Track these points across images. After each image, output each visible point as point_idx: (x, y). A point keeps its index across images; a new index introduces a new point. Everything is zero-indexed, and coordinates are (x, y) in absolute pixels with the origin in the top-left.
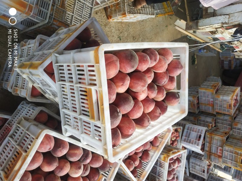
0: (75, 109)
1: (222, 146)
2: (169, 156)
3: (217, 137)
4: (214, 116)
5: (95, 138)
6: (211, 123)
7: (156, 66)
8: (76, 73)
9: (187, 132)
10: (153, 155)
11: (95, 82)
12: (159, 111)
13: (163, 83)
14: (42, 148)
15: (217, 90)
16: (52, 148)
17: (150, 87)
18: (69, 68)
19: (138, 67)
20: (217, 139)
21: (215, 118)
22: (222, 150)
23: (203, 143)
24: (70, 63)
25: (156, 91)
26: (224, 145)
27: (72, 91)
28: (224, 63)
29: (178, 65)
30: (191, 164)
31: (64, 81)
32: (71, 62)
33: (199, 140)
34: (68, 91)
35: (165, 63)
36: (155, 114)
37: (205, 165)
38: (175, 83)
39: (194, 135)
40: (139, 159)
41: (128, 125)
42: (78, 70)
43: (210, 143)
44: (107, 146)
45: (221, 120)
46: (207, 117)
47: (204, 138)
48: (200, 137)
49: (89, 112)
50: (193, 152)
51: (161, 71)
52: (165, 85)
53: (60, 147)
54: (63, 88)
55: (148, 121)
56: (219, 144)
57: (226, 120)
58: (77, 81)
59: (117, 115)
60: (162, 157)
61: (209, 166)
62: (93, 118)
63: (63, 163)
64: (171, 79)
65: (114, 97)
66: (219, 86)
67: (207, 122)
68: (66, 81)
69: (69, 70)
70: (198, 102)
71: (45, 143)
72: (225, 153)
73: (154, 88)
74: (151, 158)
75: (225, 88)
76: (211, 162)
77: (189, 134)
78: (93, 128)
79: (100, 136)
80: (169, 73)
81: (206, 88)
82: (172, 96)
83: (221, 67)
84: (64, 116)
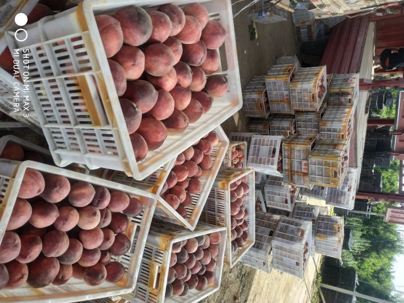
0: (65, 119)
1: (307, 159)
2: (228, 181)
3: (298, 147)
4: (293, 118)
5: (107, 154)
6: (288, 128)
7: (183, 33)
8: (54, 58)
9: (255, 147)
10: (205, 183)
11: (89, 65)
12: (199, 105)
13: (199, 61)
14: (25, 191)
15: (293, 76)
16: (43, 190)
17: (180, 68)
18: (40, 52)
19: (153, 34)
20: (299, 148)
21: (294, 120)
22: (307, 165)
23: (279, 159)
24: (40, 41)
25: (191, 75)
26: (310, 156)
27: (55, 90)
28: (300, 31)
29: (218, 30)
30: (266, 195)
31: (38, 76)
32: (42, 39)
33: (273, 156)
34: (46, 91)
35: (197, 26)
36: (195, 110)
37: (286, 192)
38: (217, 60)
39: (265, 150)
40: (185, 192)
41: (155, 128)
42: (57, 52)
43: (290, 157)
44: (127, 159)
45: (303, 121)
46: (283, 120)
47: (281, 152)
48: (274, 152)
49: (89, 116)
50: (268, 176)
51: (193, 40)
52: (203, 64)
53: (55, 186)
54: (38, 89)
55: (185, 120)
56: (302, 156)
57: (310, 121)
58: (58, 70)
59: (133, 111)
60: (220, 184)
61: (293, 192)
62: (97, 123)
63: (67, 211)
64: (211, 54)
65: (124, 85)
66: (295, 69)
67: (284, 128)
68: (41, 75)
69: (41, 55)
70: (266, 100)
71: (28, 183)
72: (313, 167)
73: (187, 69)
74: (204, 187)
75: (305, 71)
76: (294, 185)
77: (258, 151)
78: (100, 140)
79: (115, 148)
80: (206, 45)
81: (276, 75)
82: (215, 81)
83: (297, 39)
84: (51, 136)
